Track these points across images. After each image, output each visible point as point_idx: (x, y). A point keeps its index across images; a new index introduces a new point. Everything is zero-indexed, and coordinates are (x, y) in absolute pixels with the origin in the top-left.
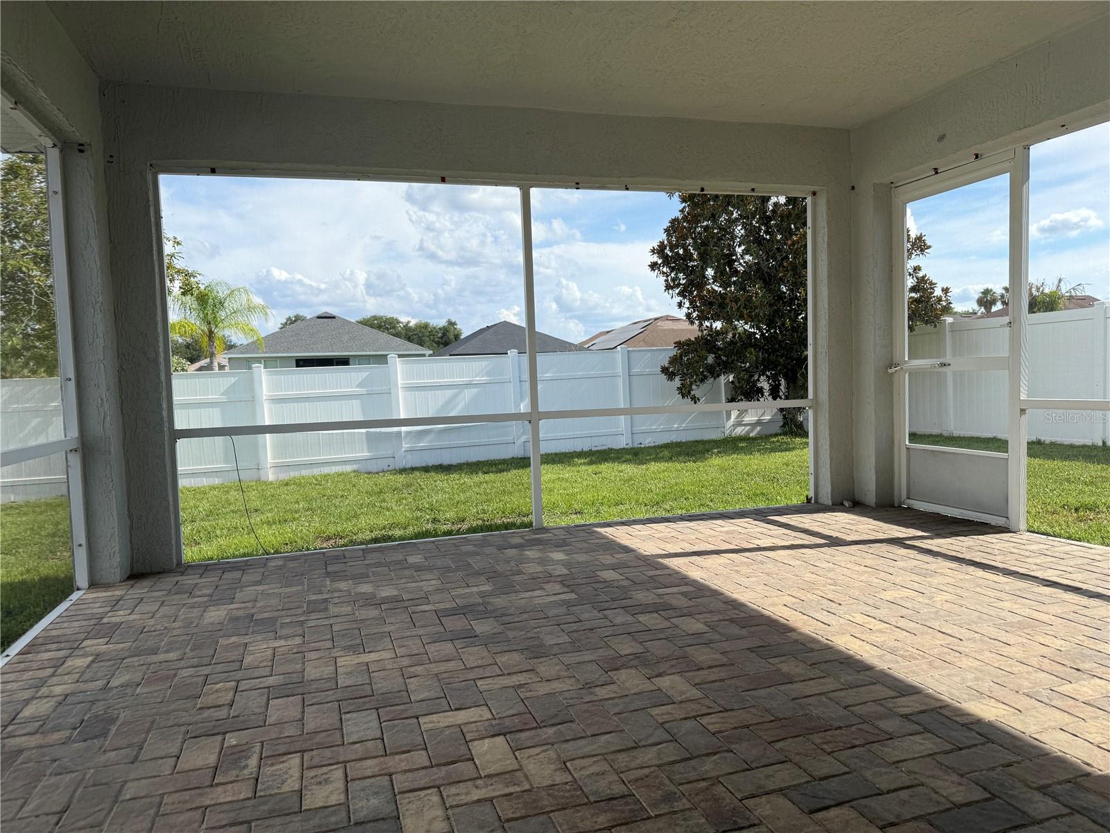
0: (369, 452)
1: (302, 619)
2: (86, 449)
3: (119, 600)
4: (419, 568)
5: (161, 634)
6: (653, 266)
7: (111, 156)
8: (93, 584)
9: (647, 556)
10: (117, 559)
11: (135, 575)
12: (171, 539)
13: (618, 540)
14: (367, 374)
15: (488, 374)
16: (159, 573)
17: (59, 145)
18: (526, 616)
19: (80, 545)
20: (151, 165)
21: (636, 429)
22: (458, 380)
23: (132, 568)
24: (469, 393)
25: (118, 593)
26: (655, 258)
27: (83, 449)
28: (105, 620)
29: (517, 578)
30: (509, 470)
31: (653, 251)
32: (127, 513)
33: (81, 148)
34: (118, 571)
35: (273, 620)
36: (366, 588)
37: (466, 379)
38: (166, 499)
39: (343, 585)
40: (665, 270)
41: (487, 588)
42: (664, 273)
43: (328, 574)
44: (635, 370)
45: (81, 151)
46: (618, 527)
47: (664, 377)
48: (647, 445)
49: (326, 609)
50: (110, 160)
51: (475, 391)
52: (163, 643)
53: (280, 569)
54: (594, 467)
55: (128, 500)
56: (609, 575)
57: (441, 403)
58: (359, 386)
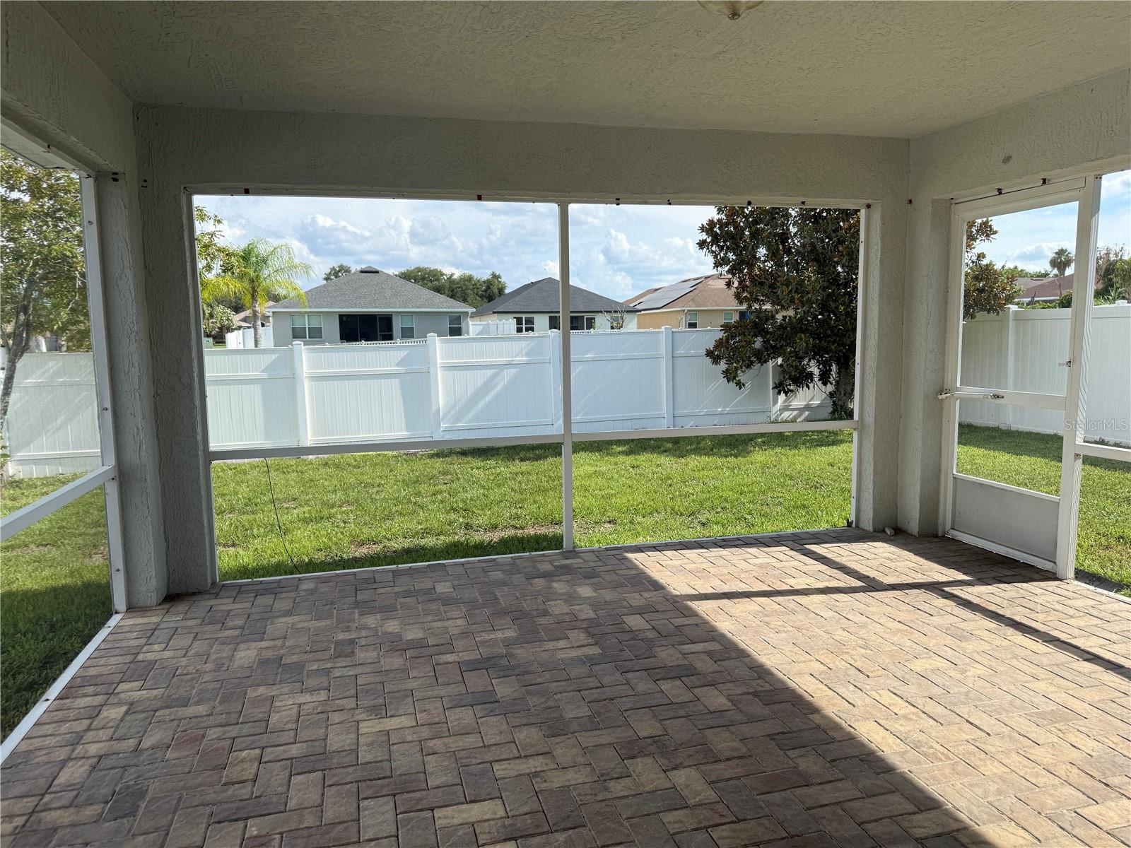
0: (407, 431)
1: (329, 665)
2: (124, 476)
3: (155, 630)
4: (446, 601)
5: (193, 679)
6: (702, 244)
7: (145, 181)
8: (131, 608)
9: (677, 596)
10: (153, 584)
11: (172, 597)
12: (206, 560)
13: (648, 571)
14: (406, 352)
15: (527, 354)
16: (194, 594)
17: (93, 174)
18: (547, 676)
19: (118, 570)
20: (185, 188)
21: (678, 413)
22: (499, 360)
23: (168, 588)
24: (507, 373)
25: (155, 619)
26: (704, 236)
27: (120, 477)
28: (140, 657)
29: (542, 621)
30: (546, 457)
31: (702, 229)
32: (163, 535)
33: (115, 176)
34: (154, 595)
35: (300, 666)
36: (392, 626)
37: (505, 359)
38: (201, 521)
39: (371, 621)
40: (713, 249)
41: (510, 633)
42: (712, 252)
43: (357, 604)
44: (680, 352)
45: (115, 180)
46: (649, 553)
47: (709, 360)
49: (352, 653)
50: (145, 184)
51: (514, 371)
52: (194, 691)
53: (312, 594)
54: (632, 457)
55: (164, 523)
56: (635, 622)
57: (480, 383)
58: (397, 365)
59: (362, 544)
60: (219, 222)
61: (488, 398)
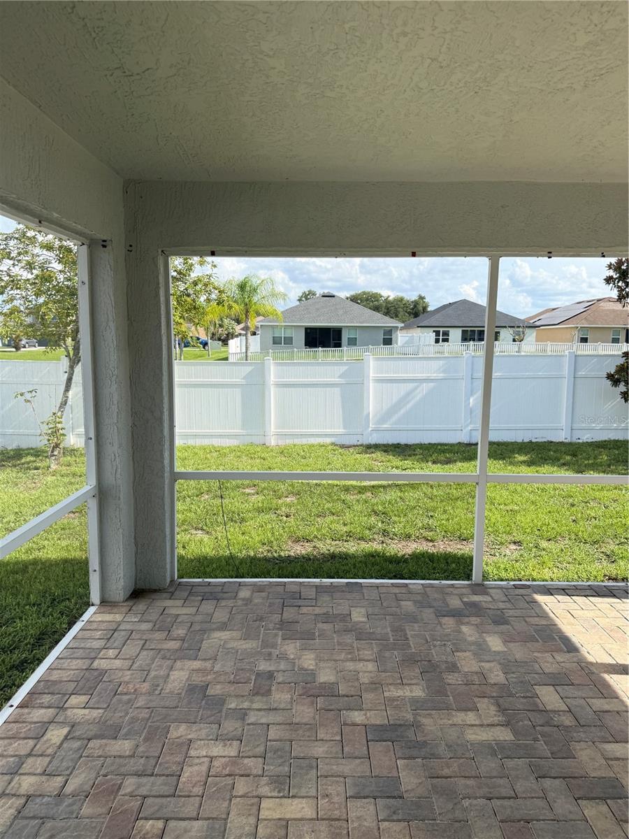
0: (344, 429)
1: (246, 705)
2: (102, 494)
3: (115, 630)
4: (361, 635)
5: (129, 701)
6: (609, 280)
7: (131, 246)
8: (104, 602)
9: (591, 663)
10: (122, 583)
11: (137, 594)
12: (165, 564)
13: (558, 621)
14: (347, 367)
15: (444, 372)
16: (155, 591)
17: (87, 242)
18: (455, 765)
19: (95, 571)
20: (162, 251)
21: (575, 426)
22: (419, 376)
23: (136, 584)
24: (425, 387)
25: (118, 617)
26: (612, 273)
27: (99, 495)
28: (96, 664)
29: (451, 678)
30: (455, 461)
31: (610, 266)
32: (133, 541)
33: (104, 243)
34: (122, 593)
35: (220, 701)
36: (308, 661)
37: (424, 375)
38: (163, 531)
39: (291, 648)
40: (620, 284)
41: (418, 692)
42: (619, 287)
43: (283, 625)
44: (581, 373)
45: (104, 246)
46: (560, 597)
47: (609, 383)
48: (585, 441)
49: (268, 693)
50: (130, 249)
51: (432, 385)
52: (127, 718)
53: (246, 605)
54: (533, 468)
55: (135, 530)
56: (549, 697)
57: (402, 393)
58: (339, 377)
59: (297, 541)
60: (215, 266)
61: (409, 406)
